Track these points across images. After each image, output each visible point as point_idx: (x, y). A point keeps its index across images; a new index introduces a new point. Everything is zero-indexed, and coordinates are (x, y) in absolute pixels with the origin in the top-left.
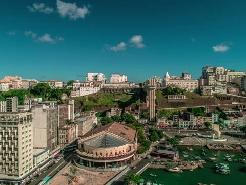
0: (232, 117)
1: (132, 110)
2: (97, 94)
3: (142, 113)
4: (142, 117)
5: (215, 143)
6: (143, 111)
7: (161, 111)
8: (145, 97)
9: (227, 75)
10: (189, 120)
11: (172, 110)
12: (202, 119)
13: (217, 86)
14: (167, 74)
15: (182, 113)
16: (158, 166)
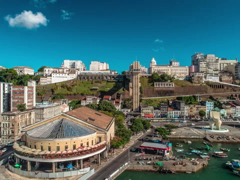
0: (229, 106)
1: (111, 99)
2: (72, 81)
3: (125, 103)
4: (124, 107)
5: (217, 134)
6: (125, 100)
7: (146, 100)
8: (128, 85)
9: (219, 64)
10: (180, 110)
11: (159, 99)
12: (195, 108)
13: (209, 74)
14: (153, 60)
15: (171, 102)
16: (142, 166)
